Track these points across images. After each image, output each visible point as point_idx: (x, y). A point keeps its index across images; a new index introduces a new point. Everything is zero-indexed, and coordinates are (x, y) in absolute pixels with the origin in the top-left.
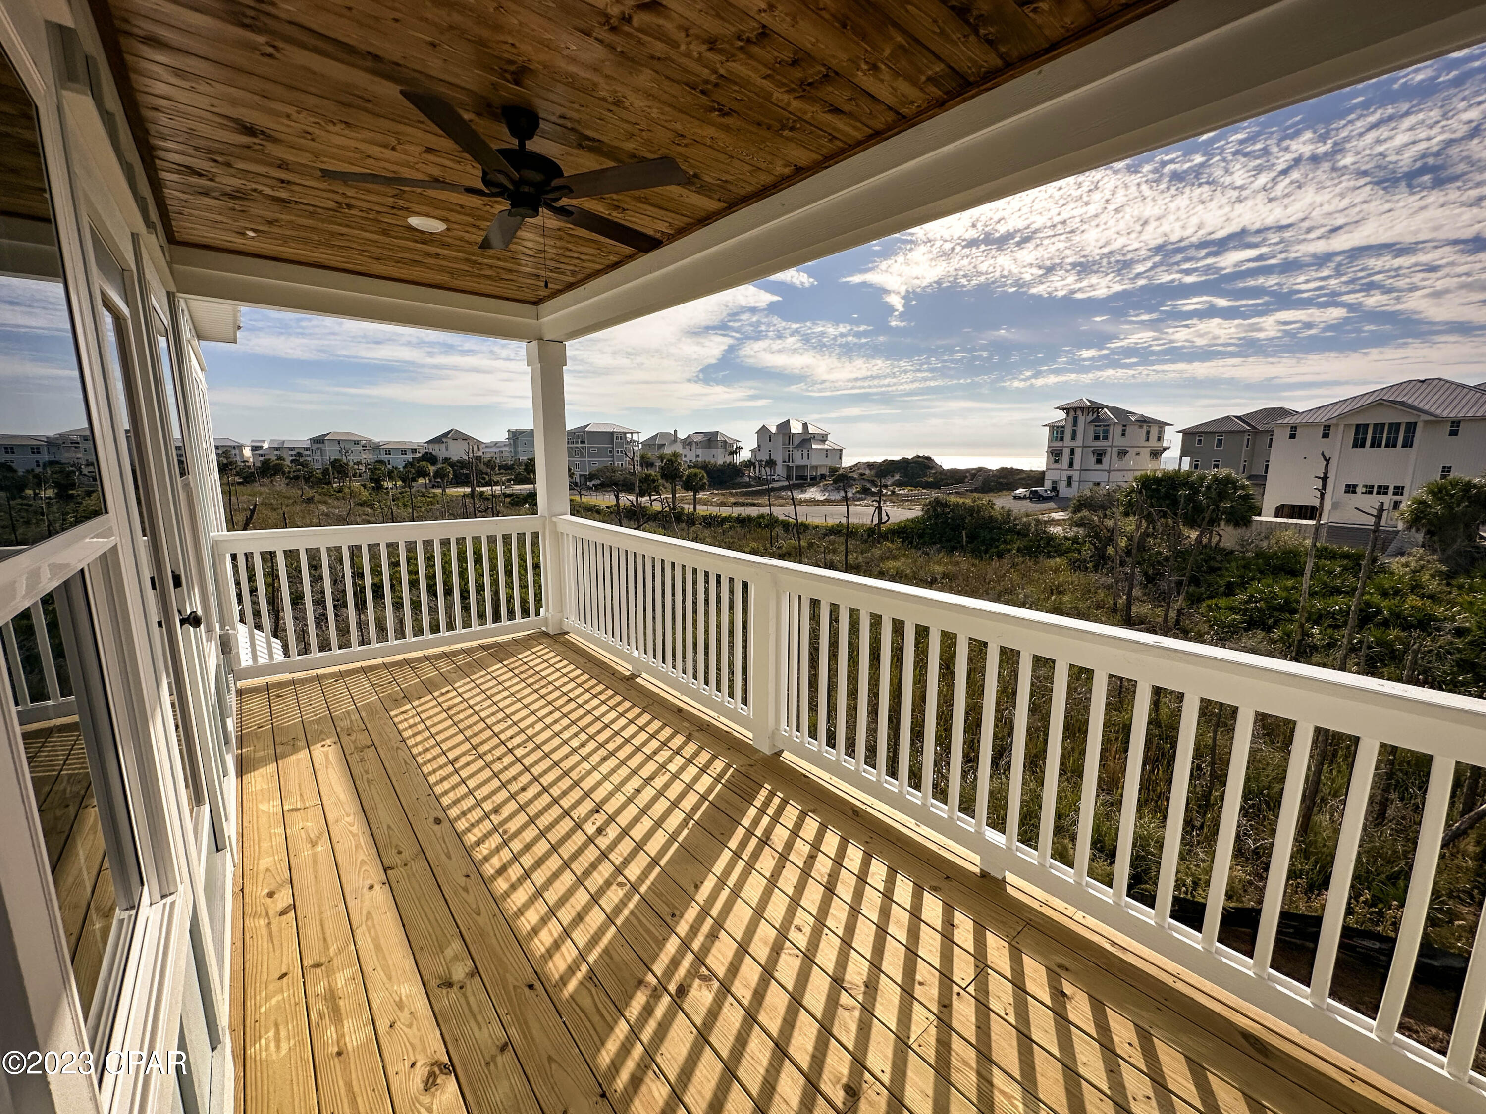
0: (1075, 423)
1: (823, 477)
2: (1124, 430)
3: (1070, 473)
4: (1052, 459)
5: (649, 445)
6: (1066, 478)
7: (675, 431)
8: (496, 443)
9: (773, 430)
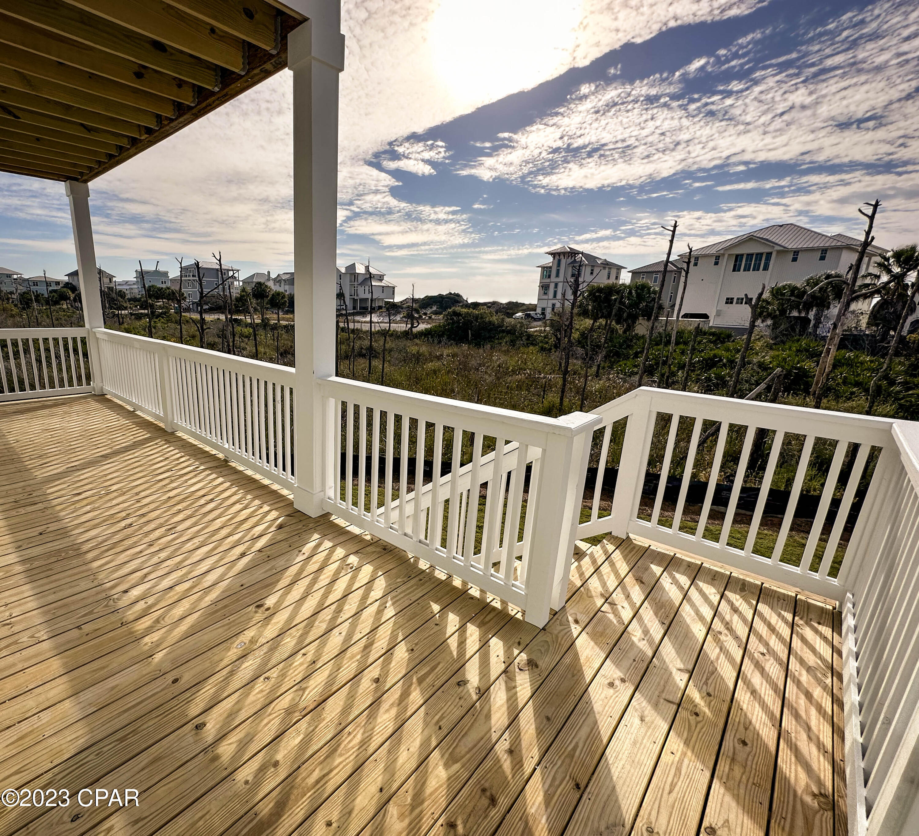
0: (559, 265)
1: (380, 307)
2: (592, 270)
3: (554, 301)
4: (542, 292)
5: (249, 283)
6: (551, 306)
7: (269, 272)
8: (127, 282)
9: (343, 270)
